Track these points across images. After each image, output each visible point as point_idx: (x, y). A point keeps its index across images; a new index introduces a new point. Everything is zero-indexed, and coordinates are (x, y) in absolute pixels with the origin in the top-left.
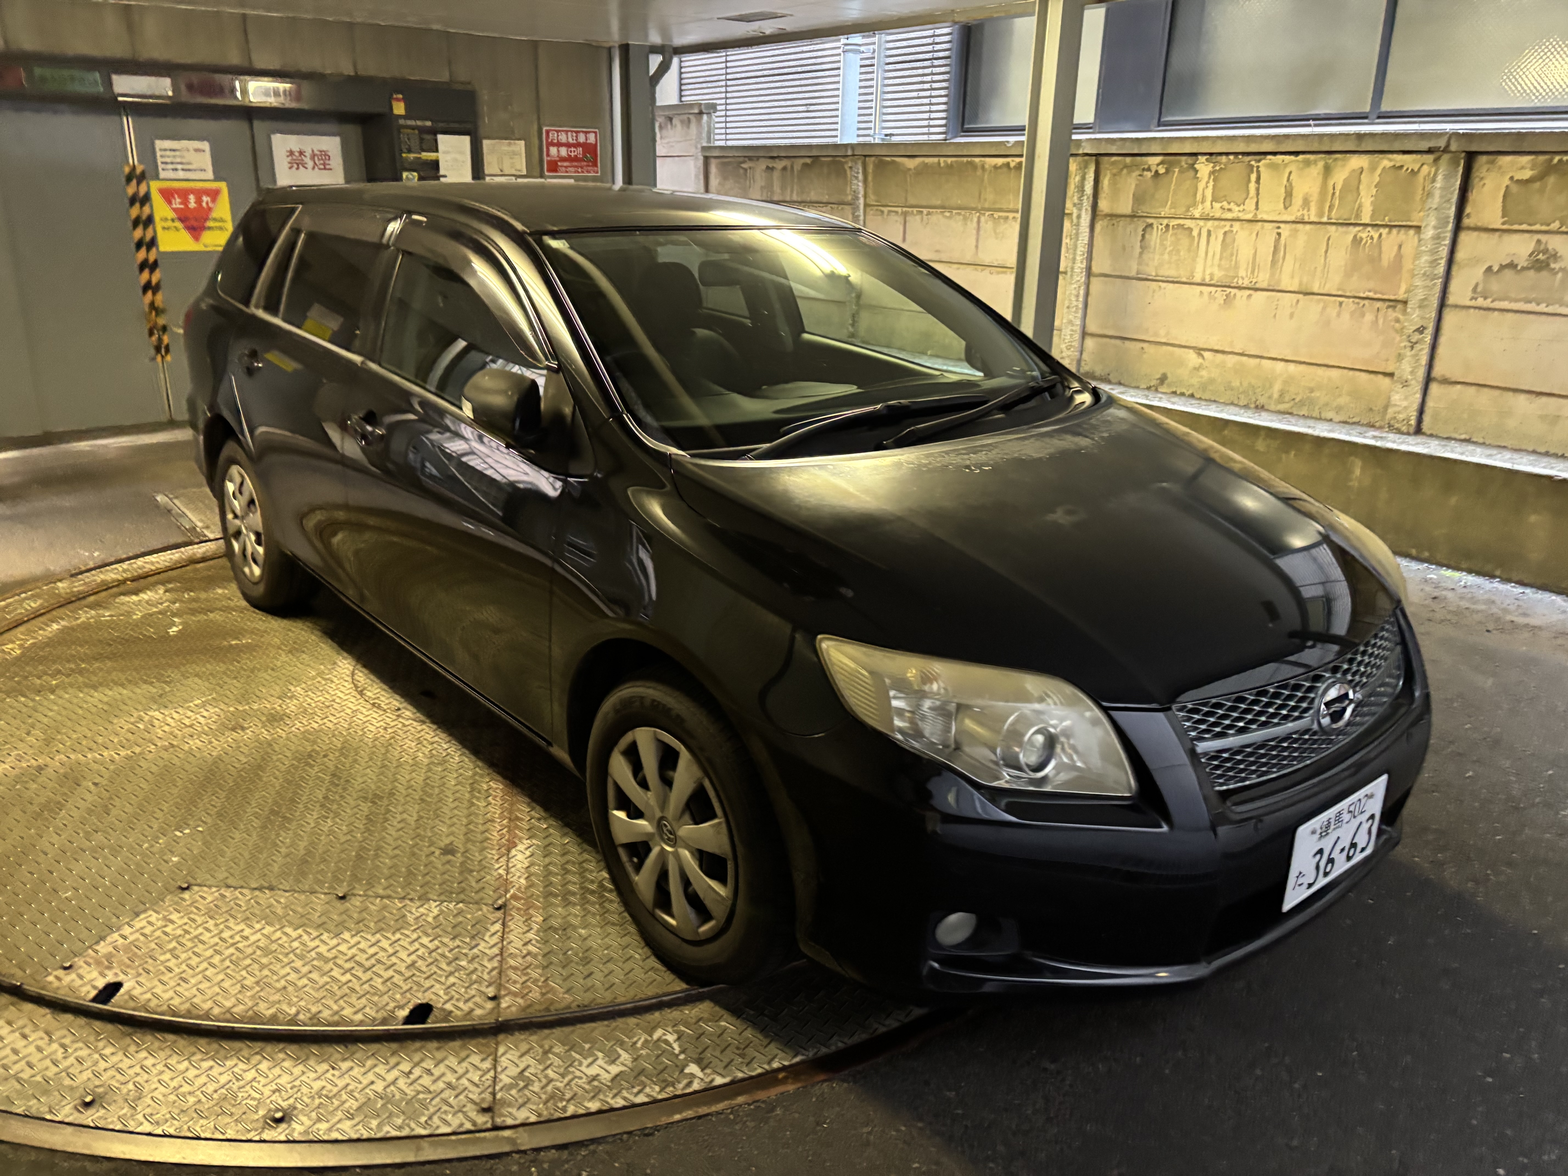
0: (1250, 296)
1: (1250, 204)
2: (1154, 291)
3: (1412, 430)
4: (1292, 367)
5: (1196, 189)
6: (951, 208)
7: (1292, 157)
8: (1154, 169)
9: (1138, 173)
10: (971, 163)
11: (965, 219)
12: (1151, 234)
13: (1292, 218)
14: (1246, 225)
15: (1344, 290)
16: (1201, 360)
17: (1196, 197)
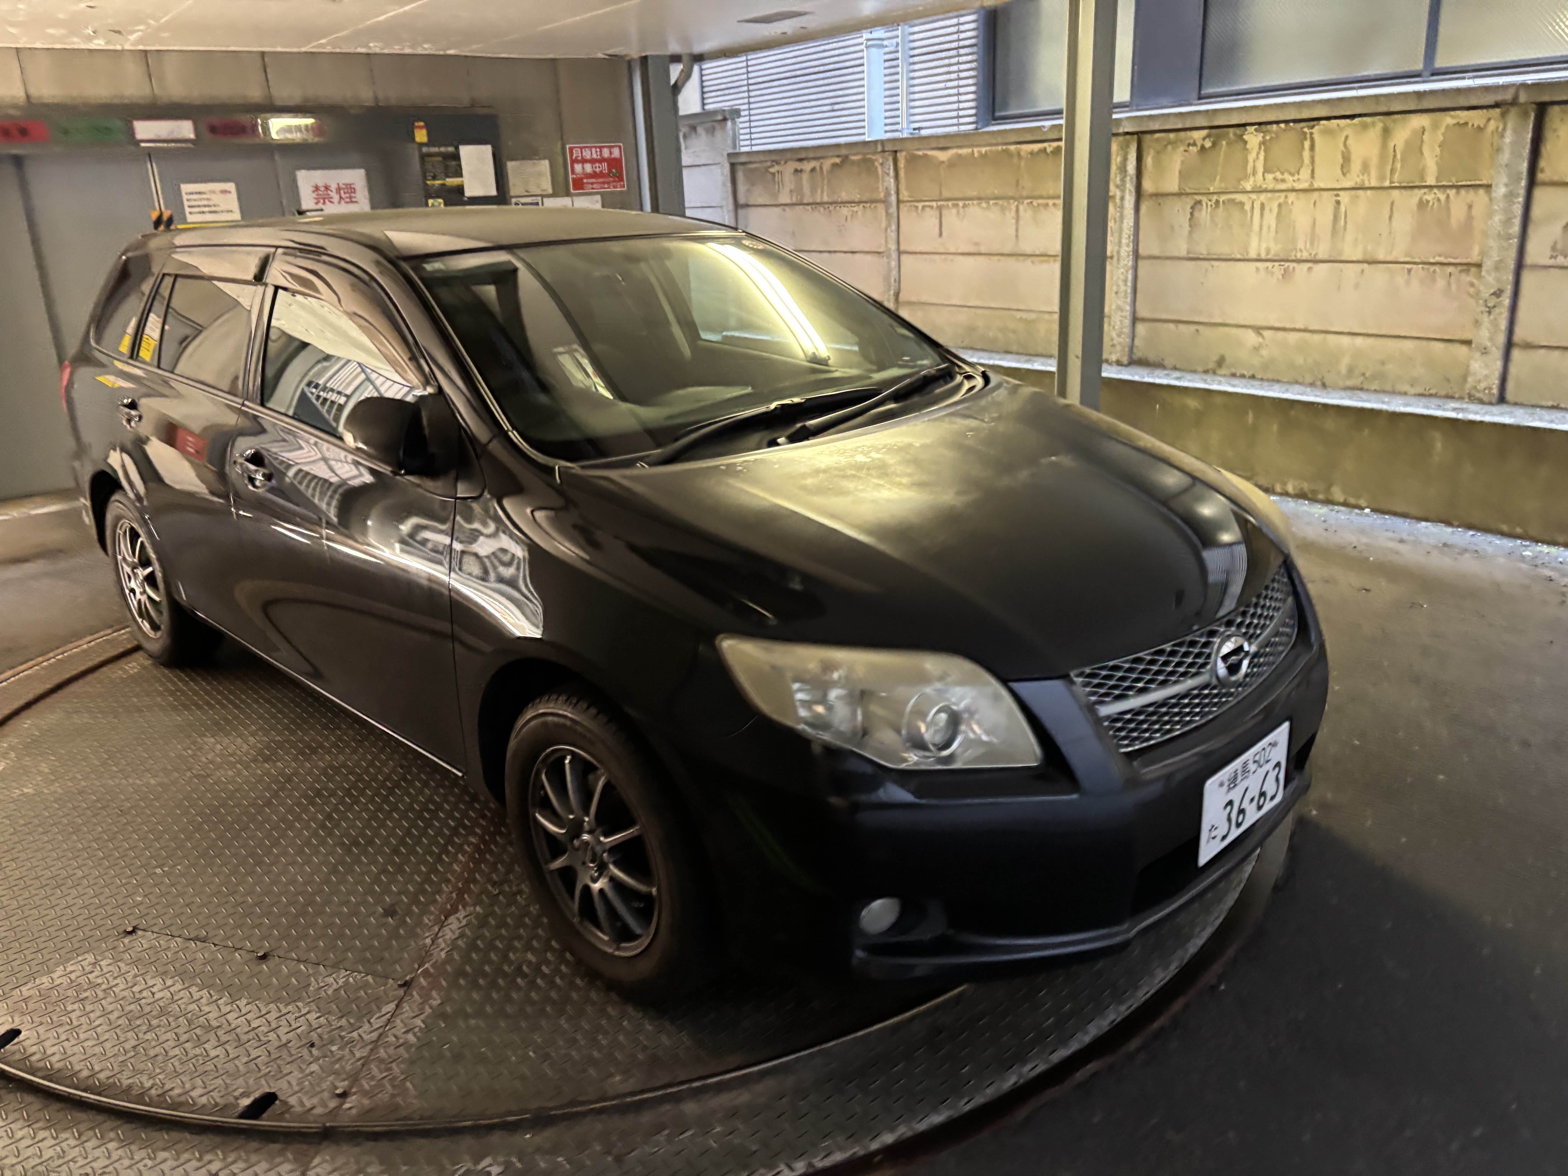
0: (1310, 269)
1: (1305, 173)
2: (1207, 270)
3: (1495, 399)
4: (1359, 340)
5: (1247, 162)
6: (987, 199)
7: (1348, 121)
8: (1199, 143)
9: (1182, 149)
10: (1006, 151)
11: (1003, 209)
12: (1201, 210)
13: (1352, 184)
14: (1302, 195)
15: (1411, 257)
16: (1260, 340)
17: (1247, 170)
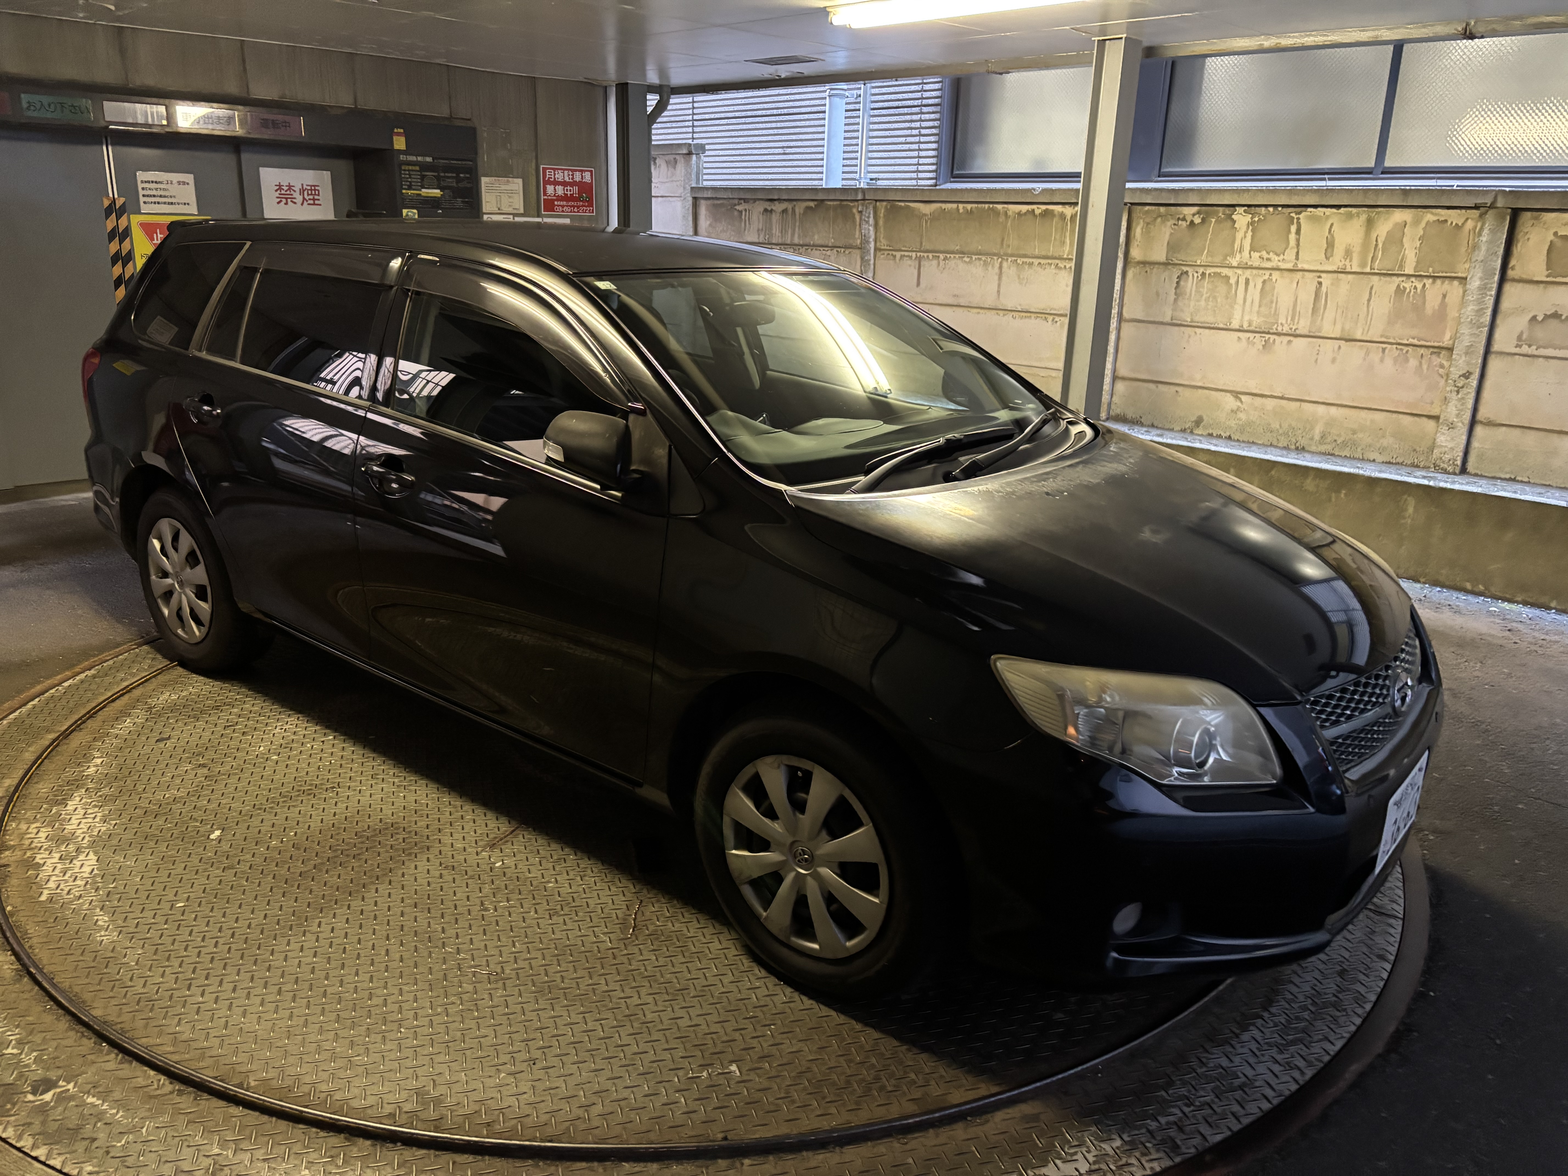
0: (1290, 342)
1: (1290, 254)
2: (1189, 337)
3: (1457, 471)
4: (1333, 410)
5: (1234, 239)
6: (970, 254)
7: (1334, 211)
8: (1189, 219)
9: (1172, 222)
10: (993, 209)
11: (986, 264)
12: (1187, 281)
13: (1334, 268)
14: (1286, 274)
15: (1386, 337)
16: (1239, 404)
17: (1234, 247)
